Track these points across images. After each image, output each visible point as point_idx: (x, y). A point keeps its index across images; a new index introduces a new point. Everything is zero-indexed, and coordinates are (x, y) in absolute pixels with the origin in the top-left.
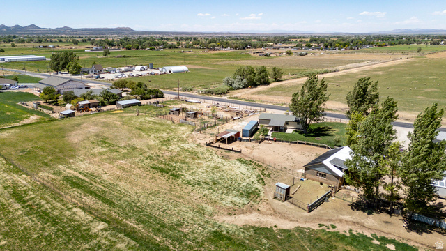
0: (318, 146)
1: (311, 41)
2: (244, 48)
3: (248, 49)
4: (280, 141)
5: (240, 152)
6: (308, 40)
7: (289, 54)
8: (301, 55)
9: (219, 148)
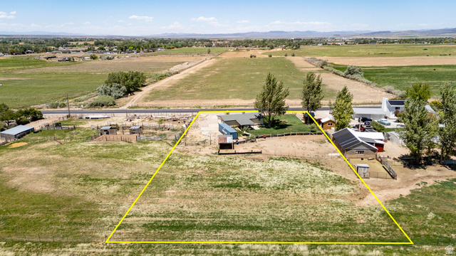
0: (302, 134)
1: (97, 44)
2: (24, 53)
3: (29, 55)
4: (269, 136)
5: (261, 153)
6: (92, 43)
7: (94, 58)
8: (108, 59)
9: (235, 153)
